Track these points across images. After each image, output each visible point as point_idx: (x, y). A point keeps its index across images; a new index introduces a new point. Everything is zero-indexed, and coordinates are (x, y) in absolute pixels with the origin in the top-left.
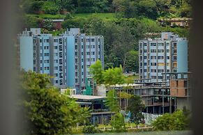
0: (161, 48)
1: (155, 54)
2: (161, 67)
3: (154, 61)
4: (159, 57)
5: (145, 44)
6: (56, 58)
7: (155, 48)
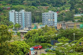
0: (49, 15)
1: (47, 17)
2: (49, 21)
3: (47, 19)
4: (49, 18)
5: (44, 14)
6: (20, 18)
7: (47, 15)
